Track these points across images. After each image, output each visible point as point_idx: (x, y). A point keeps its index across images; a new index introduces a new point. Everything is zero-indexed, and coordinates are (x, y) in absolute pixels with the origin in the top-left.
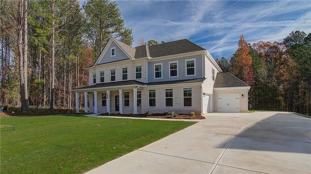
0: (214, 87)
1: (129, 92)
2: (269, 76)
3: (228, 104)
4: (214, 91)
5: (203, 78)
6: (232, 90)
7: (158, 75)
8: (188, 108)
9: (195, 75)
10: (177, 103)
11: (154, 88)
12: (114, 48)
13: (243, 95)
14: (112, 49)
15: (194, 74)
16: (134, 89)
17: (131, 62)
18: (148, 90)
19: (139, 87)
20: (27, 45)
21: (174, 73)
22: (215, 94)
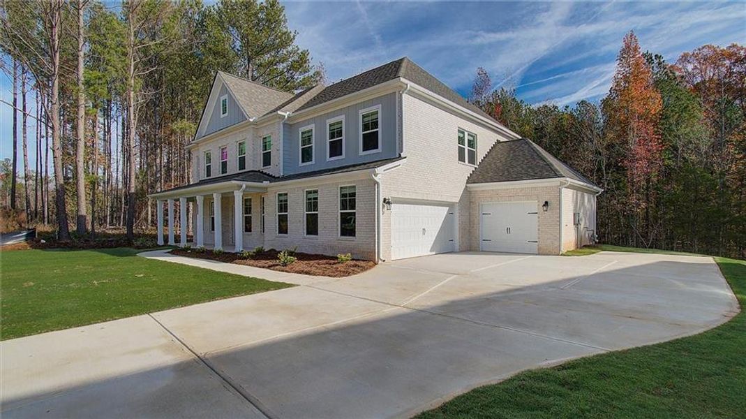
0: (467, 183)
1: (251, 199)
2: (717, 146)
3: (508, 230)
4: (467, 192)
6: (518, 191)
7: (307, 155)
13: (546, 204)
14: (222, 98)
15: (377, 148)
16: (235, 192)
17: (250, 127)
19: (244, 186)
20: (83, 106)
21: (336, 149)
22: (473, 200)
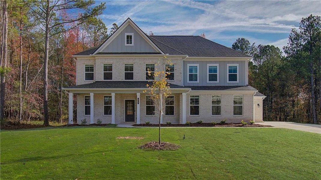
5: (246, 85)
8: (238, 117)
9: (238, 81)
10: (226, 111)
11: (198, 94)
12: (132, 34)
14: (126, 34)
18: (189, 95)
